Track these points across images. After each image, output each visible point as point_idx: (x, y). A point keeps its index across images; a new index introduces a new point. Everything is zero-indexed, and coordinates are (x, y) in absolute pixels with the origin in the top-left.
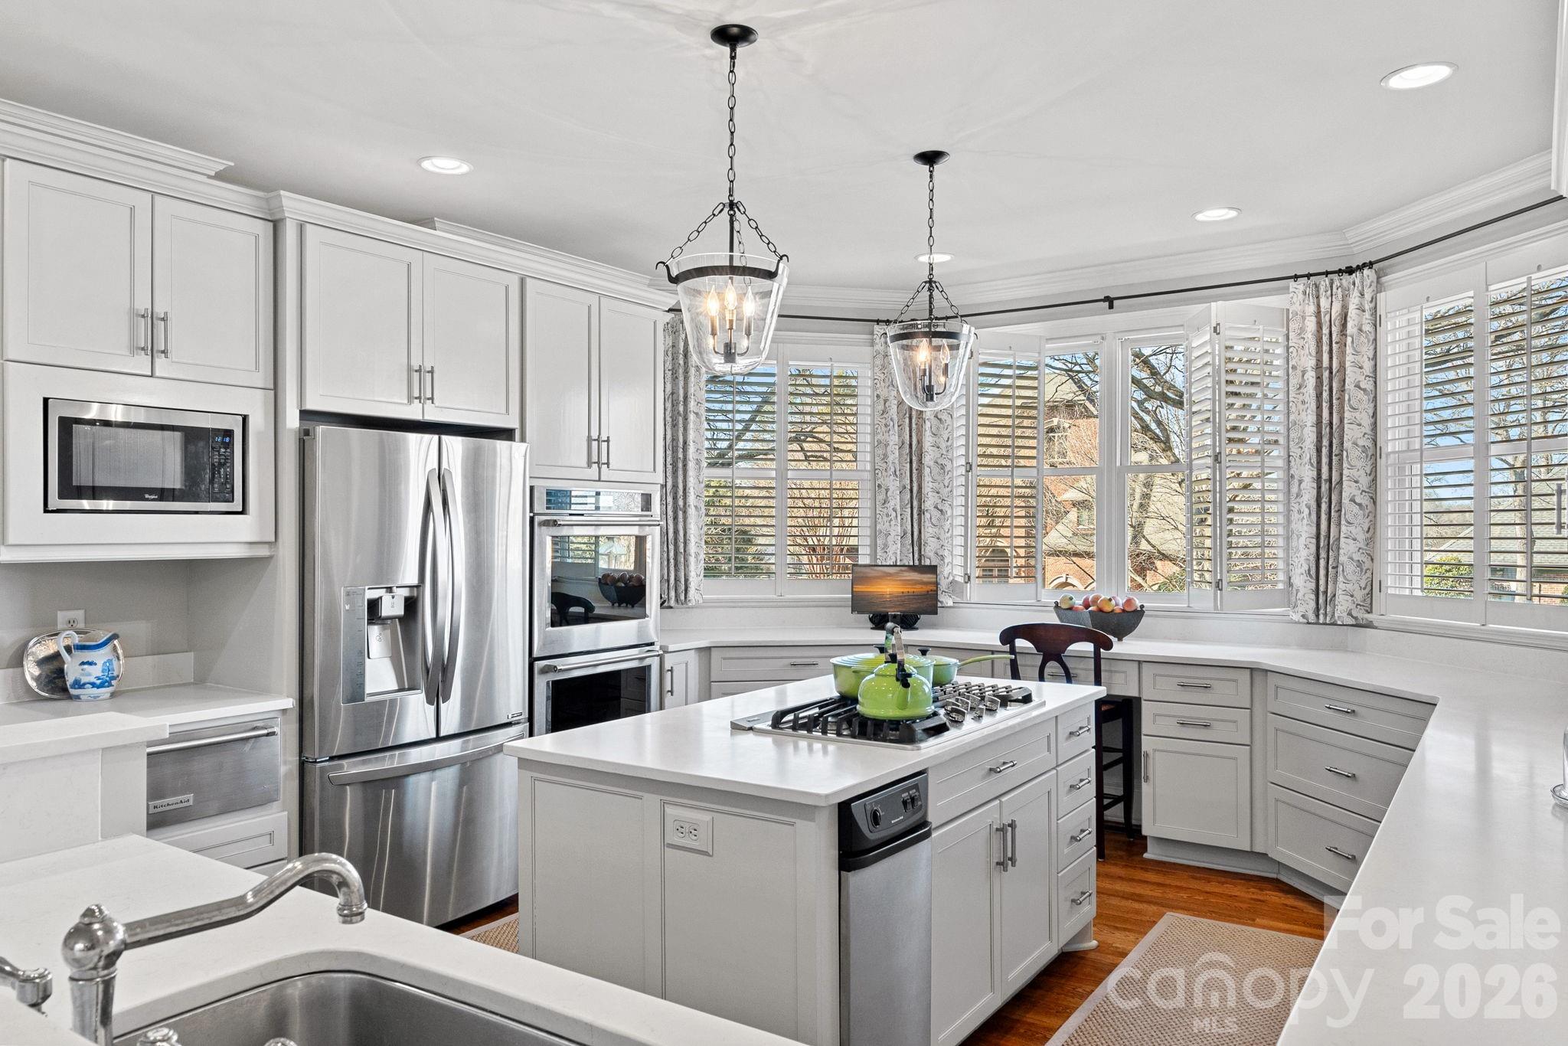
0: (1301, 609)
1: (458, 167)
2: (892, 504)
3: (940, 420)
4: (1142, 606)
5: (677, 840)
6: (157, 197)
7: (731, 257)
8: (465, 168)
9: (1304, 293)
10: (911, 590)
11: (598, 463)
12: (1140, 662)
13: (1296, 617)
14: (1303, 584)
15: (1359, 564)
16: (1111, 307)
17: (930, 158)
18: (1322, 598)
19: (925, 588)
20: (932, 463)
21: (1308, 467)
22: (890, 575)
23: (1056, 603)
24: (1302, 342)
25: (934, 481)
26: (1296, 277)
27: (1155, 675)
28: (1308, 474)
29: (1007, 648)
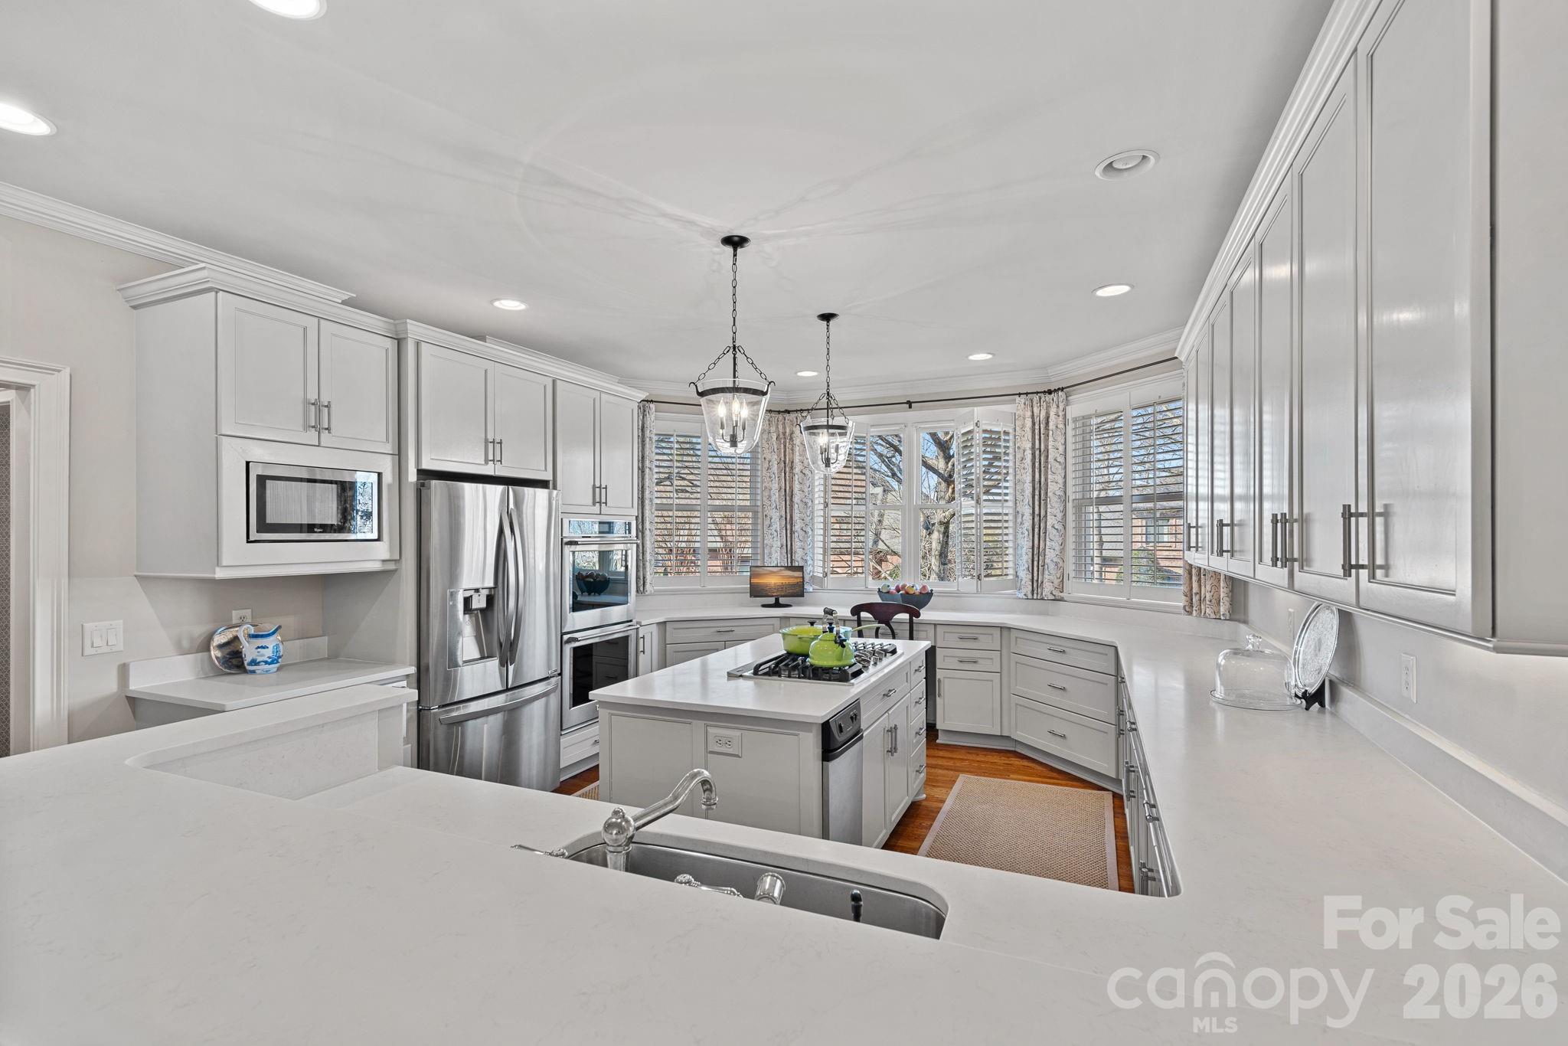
0: (1024, 591)
1: (519, 306)
2: (774, 527)
3: (804, 474)
4: (932, 590)
5: (717, 749)
6: (322, 321)
7: (734, 381)
8: (522, 307)
9: (1025, 404)
10: (787, 582)
11: (600, 503)
12: (935, 625)
13: (1021, 595)
14: (1024, 575)
15: (1057, 564)
16: (910, 407)
17: (827, 317)
18: (1036, 584)
19: (796, 581)
20: (799, 501)
21: (1027, 507)
22: (774, 572)
23: (879, 589)
24: (1023, 433)
25: (801, 513)
26: (1020, 394)
27: (944, 632)
28: (1028, 511)
29: (855, 618)
